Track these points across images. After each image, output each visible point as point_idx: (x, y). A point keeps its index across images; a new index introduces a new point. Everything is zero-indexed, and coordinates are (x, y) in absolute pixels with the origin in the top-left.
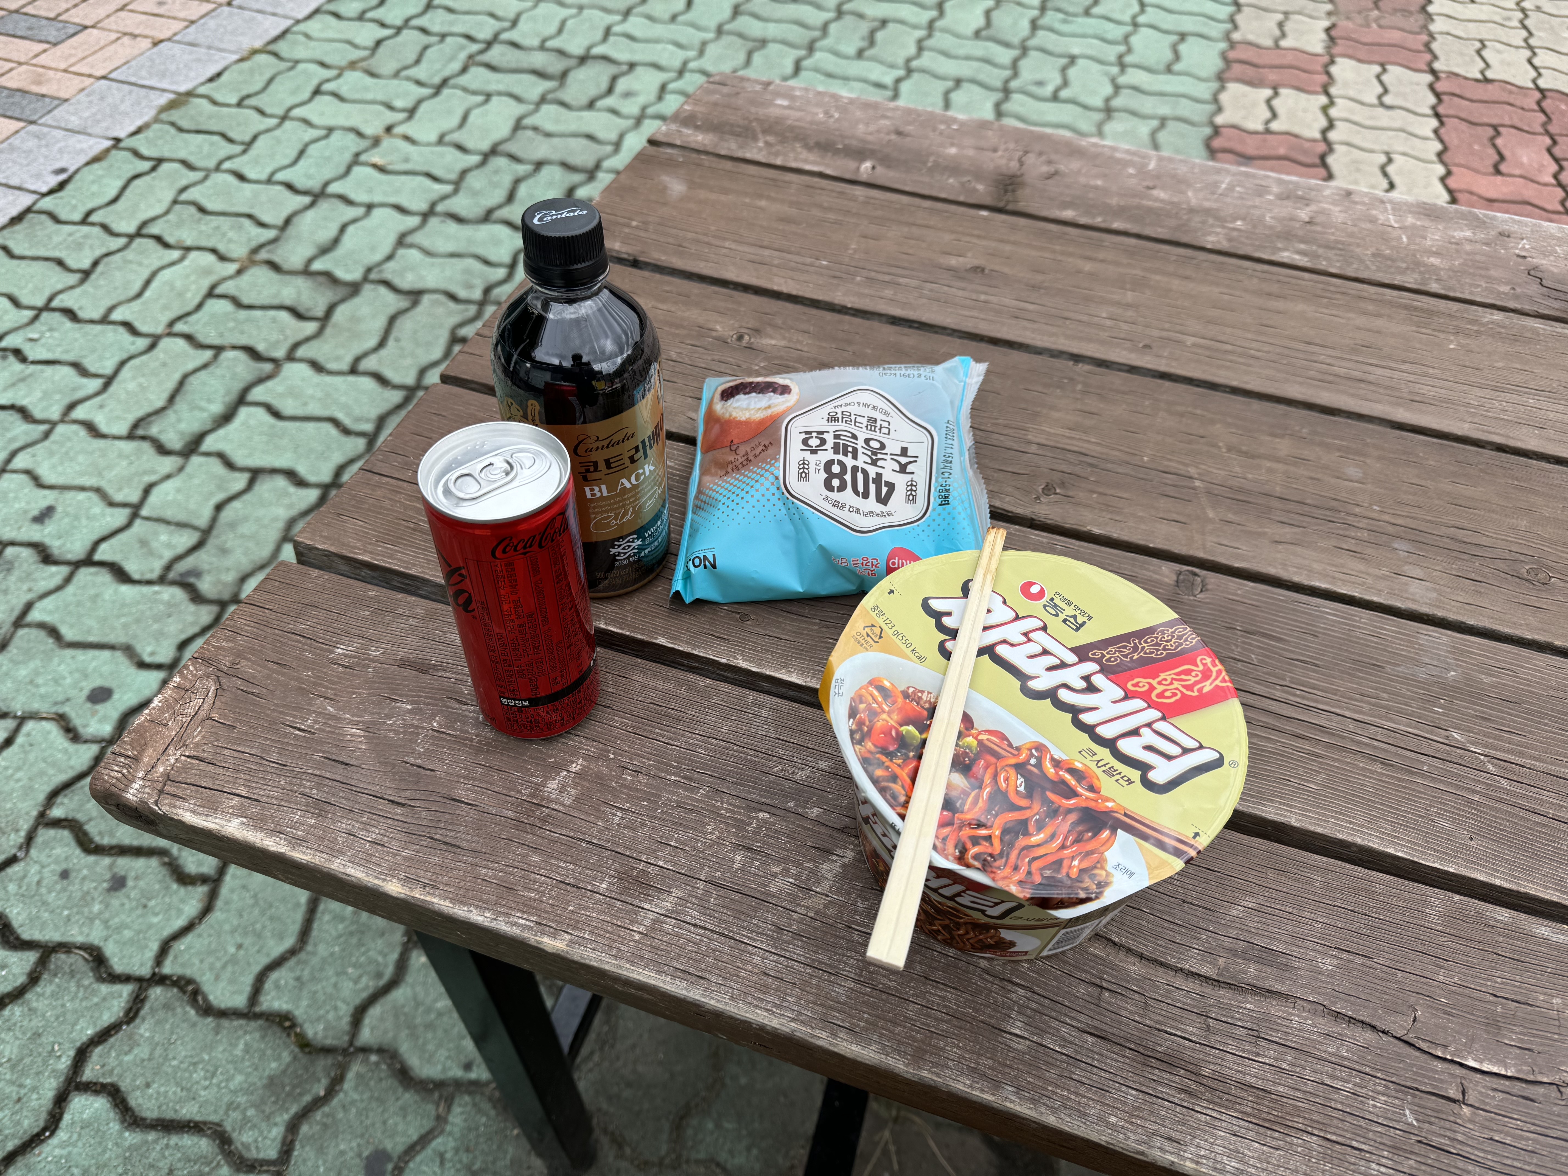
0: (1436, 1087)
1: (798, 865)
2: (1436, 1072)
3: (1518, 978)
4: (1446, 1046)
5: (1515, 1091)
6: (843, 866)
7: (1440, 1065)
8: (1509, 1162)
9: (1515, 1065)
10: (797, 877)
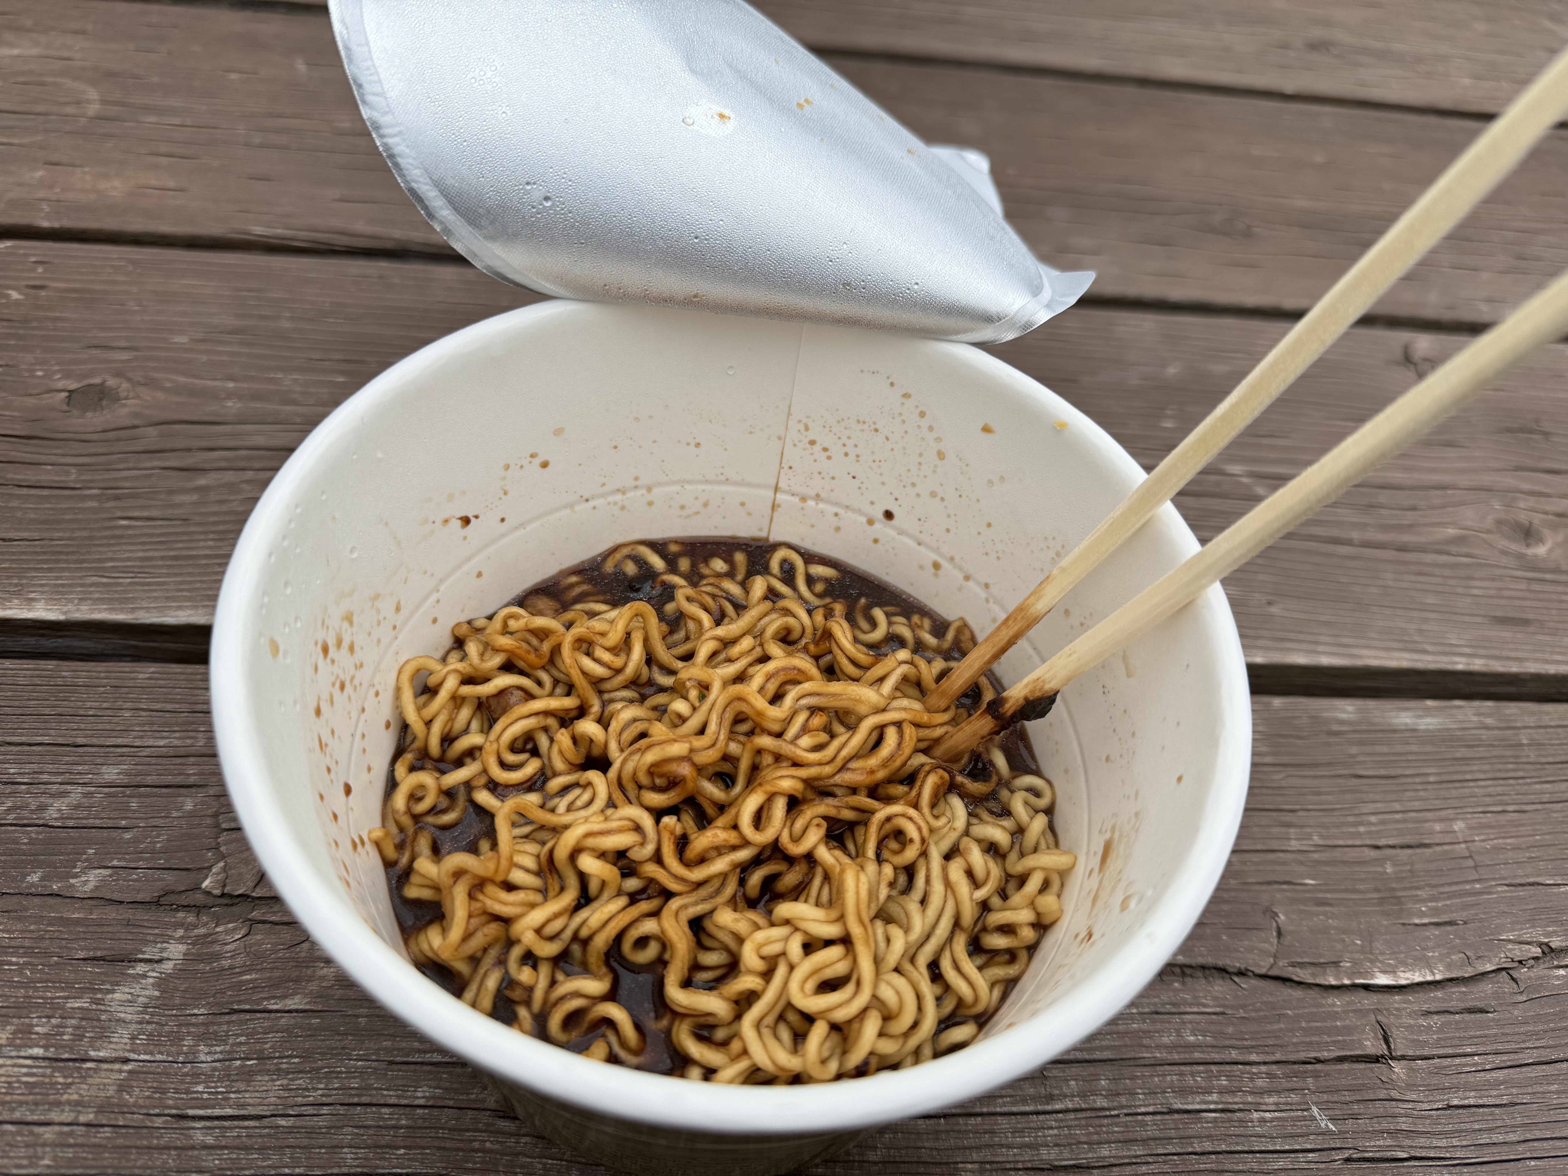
0: (1343, 1045)
1: (52, 1009)
2: (1335, 1016)
3: (1397, 806)
4: (1336, 964)
5: (1454, 1005)
6: (162, 983)
7: (1337, 1002)
8: (1484, 1139)
9: (1441, 959)
10: (48, 1040)
